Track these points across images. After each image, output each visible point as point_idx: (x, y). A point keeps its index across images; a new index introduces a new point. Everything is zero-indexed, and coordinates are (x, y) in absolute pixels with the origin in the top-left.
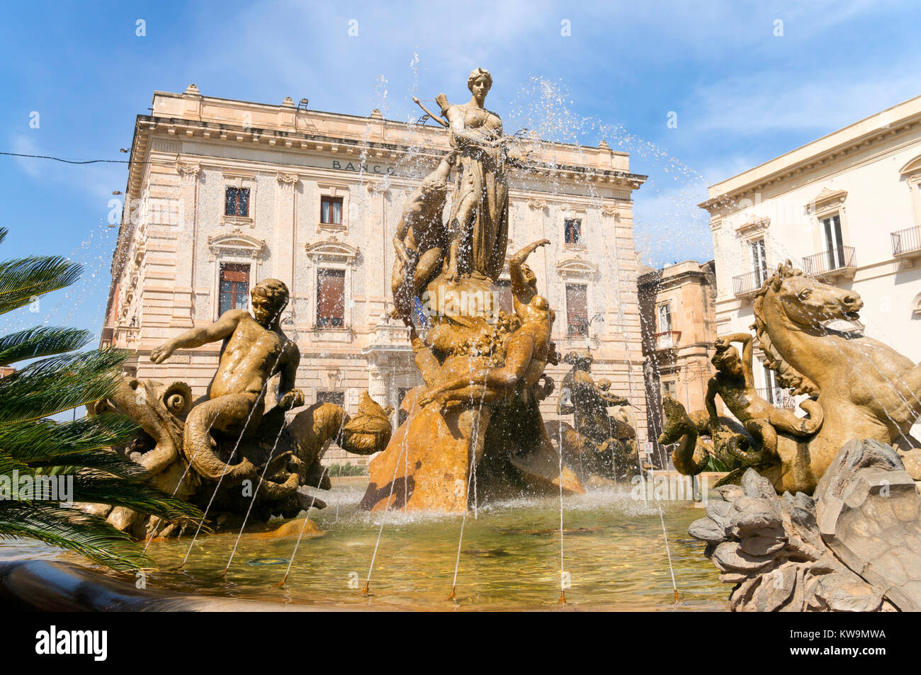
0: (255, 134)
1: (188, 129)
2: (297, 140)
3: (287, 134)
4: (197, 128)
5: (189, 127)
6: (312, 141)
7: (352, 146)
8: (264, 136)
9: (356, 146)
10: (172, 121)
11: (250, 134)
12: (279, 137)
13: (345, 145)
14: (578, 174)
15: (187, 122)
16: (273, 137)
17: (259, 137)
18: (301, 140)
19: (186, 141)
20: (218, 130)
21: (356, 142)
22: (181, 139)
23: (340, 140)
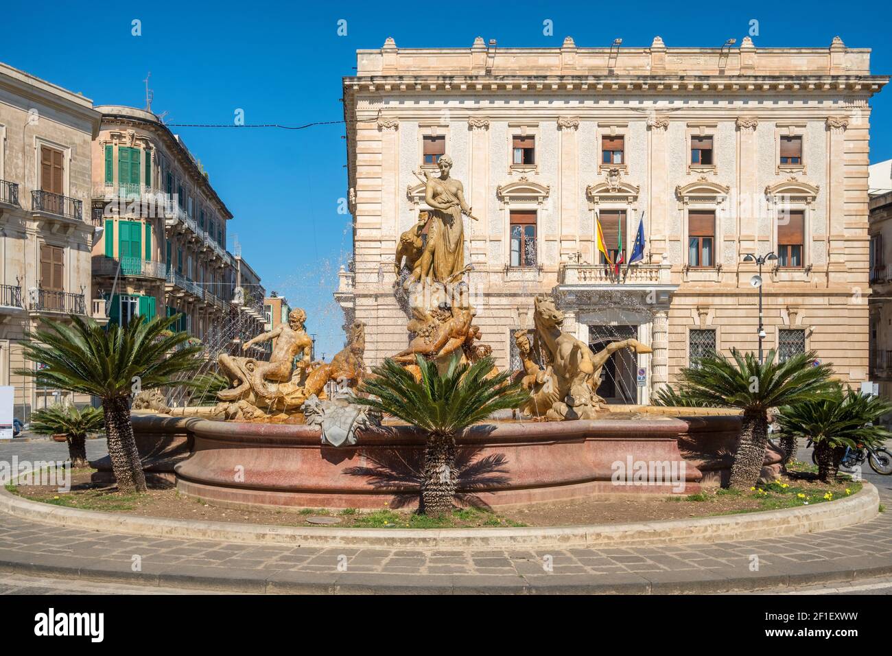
0: (446, 82)
1: (386, 84)
2: (487, 82)
3: (477, 77)
4: (394, 82)
5: (388, 82)
6: (501, 81)
7: (542, 82)
8: (455, 82)
9: (546, 82)
10: (372, 78)
11: (443, 82)
12: (469, 82)
13: (534, 81)
14: (798, 84)
15: (385, 77)
16: (464, 82)
17: (450, 84)
18: (491, 82)
19: (385, 96)
20: (413, 82)
21: (545, 77)
22: (382, 94)
23: (529, 77)
